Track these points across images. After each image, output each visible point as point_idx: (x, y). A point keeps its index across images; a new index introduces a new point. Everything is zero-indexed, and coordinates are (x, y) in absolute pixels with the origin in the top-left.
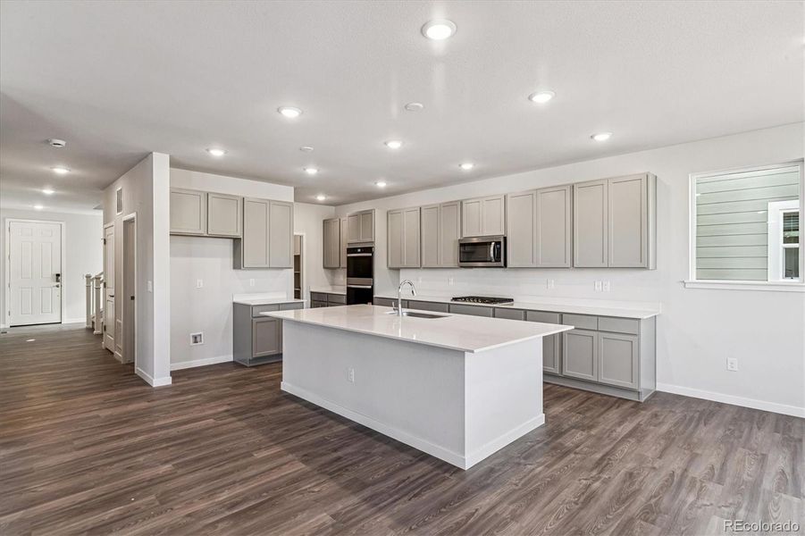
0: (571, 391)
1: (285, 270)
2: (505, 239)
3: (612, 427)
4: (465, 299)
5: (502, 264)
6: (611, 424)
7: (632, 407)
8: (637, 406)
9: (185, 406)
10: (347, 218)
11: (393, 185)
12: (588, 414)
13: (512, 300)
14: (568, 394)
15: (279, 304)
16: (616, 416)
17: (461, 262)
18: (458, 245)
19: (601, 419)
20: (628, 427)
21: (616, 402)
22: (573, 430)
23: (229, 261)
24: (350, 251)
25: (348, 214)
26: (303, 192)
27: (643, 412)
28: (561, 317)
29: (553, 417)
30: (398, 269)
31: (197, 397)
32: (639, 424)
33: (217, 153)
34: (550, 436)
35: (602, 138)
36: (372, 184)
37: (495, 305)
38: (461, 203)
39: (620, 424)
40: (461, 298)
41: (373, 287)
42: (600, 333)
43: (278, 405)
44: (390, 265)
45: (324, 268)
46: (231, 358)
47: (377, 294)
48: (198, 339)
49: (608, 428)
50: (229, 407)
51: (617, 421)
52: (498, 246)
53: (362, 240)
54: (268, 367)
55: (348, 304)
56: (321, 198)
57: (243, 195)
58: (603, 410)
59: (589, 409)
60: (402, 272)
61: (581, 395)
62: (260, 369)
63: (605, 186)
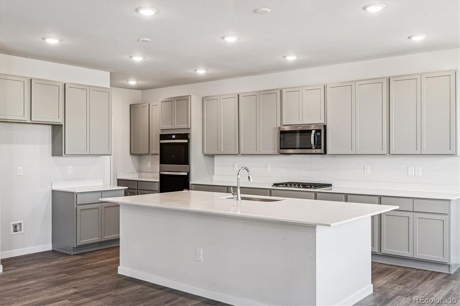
0: (390, 267)
1: (101, 157)
2: (325, 126)
3: (430, 293)
4: (286, 184)
5: (322, 151)
6: (428, 292)
7: (444, 278)
8: (448, 278)
9: (31, 290)
10: (159, 103)
11: (212, 71)
12: (409, 285)
13: (331, 185)
14: (387, 270)
15: (101, 192)
16: (432, 285)
17: (281, 148)
18: (277, 132)
19: (419, 288)
20: (444, 292)
21: (430, 275)
22: (398, 297)
23: (48, 147)
24: (163, 137)
25: (161, 99)
26: (117, 76)
27: (454, 281)
28: (380, 199)
29: (379, 288)
30: (212, 156)
31: (37, 283)
32: (452, 291)
33: (52, 41)
34: (380, 302)
35: (418, 39)
36: (191, 71)
37: (316, 190)
38: (281, 91)
39: (436, 291)
40: (282, 184)
41: (188, 173)
42: (415, 214)
43: (123, 287)
44: (206, 152)
45: (131, 154)
46: (49, 247)
47: (193, 181)
48: (18, 228)
49: (426, 294)
50: (76, 290)
51: (434, 289)
52: (318, 134)
53: (176, 126)
54: (93, 255)
55: (161, 192)
56: (132, 83)
57: (65, 81)
58: (419, 281)
59: (408, 281)
60: (216, 159)
61: (399, 270)
62: (86, 256)
63: (419, 80)
